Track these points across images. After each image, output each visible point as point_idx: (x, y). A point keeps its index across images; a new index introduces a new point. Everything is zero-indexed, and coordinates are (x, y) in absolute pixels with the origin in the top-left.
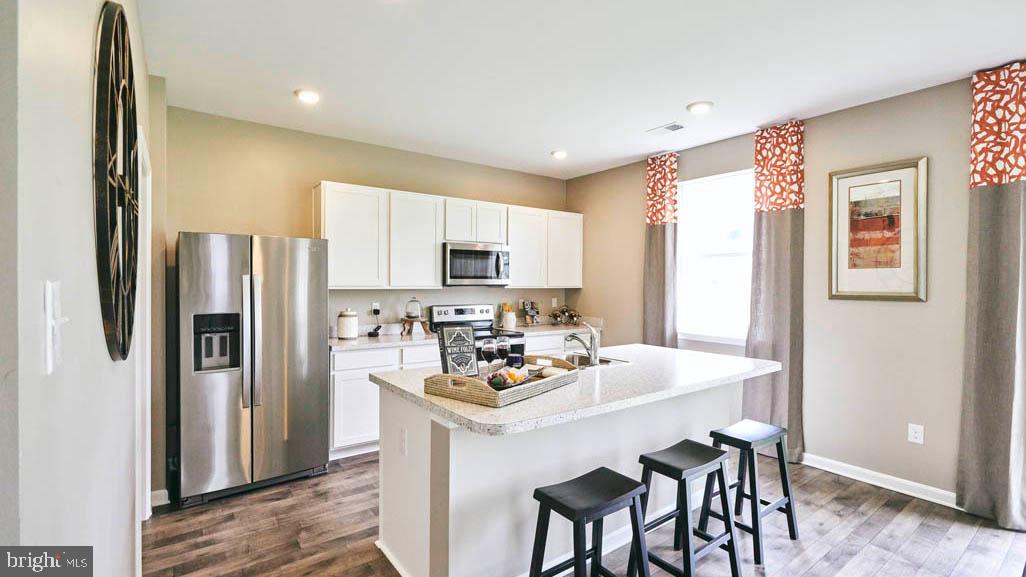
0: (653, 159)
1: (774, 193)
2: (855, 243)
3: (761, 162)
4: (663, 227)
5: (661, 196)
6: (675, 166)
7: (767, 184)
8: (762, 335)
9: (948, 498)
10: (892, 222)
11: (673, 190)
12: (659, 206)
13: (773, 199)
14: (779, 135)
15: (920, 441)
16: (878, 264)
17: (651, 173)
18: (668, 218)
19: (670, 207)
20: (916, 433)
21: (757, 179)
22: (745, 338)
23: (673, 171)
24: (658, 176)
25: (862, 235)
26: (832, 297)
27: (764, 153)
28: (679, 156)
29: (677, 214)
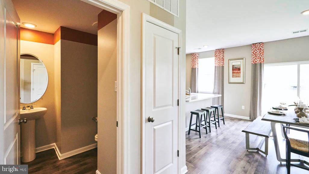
0: (193, 54)
1: (218, 63)
2: (233, 73)
3: (216, 56)
4: (195, 68)
5: (195, 62)
6: (198, 56)
7: (217, 60)
8: (216, 91)
9: (248, 118)
10: (239, 69)
11: (197, 61)
12: (194, 64)
13: (218, 64)
14: (219, 51)
15: (244, 109)
16: (237, 77)
17: (192, 57)
18: (196, 67)
19: (197, 64)
20: (243, 107)
21: (215, 60)
22: (213, 92)
23: (198, 57)
24: (194, 57)
25: (234, 71)
26: (229, 83)
27: (216, 54)
28: (198, 53)
29: (198, 66)
